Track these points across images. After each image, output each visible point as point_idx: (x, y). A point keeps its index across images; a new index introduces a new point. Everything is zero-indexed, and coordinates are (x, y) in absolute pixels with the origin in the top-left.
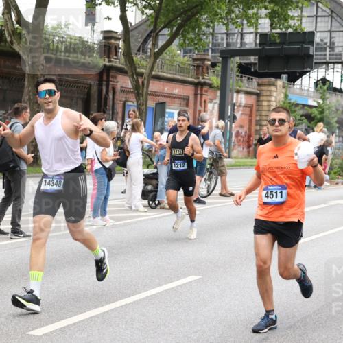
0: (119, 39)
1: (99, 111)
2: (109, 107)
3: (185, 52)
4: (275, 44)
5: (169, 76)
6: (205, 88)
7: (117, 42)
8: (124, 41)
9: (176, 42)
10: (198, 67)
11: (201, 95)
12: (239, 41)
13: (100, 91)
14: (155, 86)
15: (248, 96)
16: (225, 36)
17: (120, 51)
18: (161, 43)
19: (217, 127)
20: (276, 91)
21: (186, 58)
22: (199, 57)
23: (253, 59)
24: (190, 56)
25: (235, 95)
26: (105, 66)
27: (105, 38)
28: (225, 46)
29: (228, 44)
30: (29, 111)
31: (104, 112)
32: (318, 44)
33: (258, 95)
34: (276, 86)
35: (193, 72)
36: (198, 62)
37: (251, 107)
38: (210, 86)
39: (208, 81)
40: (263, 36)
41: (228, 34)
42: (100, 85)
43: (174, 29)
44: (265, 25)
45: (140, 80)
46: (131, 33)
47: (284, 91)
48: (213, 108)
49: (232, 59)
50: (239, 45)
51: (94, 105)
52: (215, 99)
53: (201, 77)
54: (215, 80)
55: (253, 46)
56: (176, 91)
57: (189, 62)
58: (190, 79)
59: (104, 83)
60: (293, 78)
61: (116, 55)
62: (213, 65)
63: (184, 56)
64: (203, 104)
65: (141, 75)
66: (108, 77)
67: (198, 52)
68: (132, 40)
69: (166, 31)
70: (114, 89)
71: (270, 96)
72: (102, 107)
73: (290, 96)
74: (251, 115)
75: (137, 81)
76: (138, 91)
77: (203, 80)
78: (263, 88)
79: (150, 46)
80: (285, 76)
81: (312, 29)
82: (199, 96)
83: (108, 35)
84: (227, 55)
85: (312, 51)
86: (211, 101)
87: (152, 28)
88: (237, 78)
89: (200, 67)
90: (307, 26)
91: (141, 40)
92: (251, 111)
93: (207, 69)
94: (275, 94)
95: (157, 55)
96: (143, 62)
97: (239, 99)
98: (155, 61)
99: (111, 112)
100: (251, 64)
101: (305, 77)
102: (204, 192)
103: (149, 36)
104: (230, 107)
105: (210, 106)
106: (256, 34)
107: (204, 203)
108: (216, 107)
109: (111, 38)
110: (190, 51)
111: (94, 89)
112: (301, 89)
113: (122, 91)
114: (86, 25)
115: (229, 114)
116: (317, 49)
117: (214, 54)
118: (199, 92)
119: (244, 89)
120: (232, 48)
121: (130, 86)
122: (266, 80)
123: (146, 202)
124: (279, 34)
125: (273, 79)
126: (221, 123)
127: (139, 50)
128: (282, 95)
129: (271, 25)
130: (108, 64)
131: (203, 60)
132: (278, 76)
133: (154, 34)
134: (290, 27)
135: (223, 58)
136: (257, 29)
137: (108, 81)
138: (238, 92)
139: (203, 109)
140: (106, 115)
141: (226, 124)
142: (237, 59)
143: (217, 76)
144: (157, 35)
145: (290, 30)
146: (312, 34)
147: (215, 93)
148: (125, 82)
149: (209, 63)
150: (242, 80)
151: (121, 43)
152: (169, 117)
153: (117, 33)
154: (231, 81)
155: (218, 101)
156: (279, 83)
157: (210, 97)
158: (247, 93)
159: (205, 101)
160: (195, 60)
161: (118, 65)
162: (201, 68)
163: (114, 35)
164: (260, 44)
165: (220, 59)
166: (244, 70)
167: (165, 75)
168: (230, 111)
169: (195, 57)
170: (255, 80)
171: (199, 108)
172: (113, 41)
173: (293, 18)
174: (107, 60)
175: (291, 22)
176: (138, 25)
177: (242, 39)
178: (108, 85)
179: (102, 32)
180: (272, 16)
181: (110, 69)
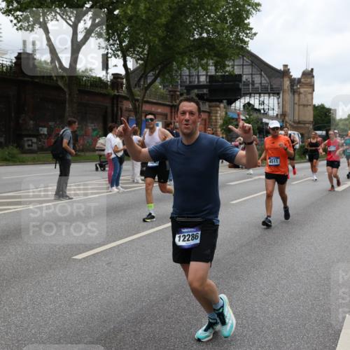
0: (123, 79)
1: (113, 122)
3: (164, 87)
4: (219, 82)
5: (154, 101)
8: (126, 80)
9: (159, 80)
10: (172, 95)
12: (196, 80)
13: (113, 110)
14: (146, 107)
16: (188, 77)
17: (124, 86)
18: (149, 81)
20: (220, 110)
21: (165, 90)
22: (172, 89)
23: (205, 91)
24: (167, 89)
26: (115, 95)
27: (114, 78)
28: (188, 82)
29: (190, 82)
31: (116, 123)
32: (244, 82)
33: (209, 113)
34: (220, 107)
35: (170, 99)
36: (172, 93)
37: (205, 120)
40: (211, 77)
41: (190, 76)
42: (113, 107)
43: (157, 72)
44: (212, 71)
45: (137, 104)
46: (131, 75)
47: (225, 110)
49: (193, 91)
50: (196, 82)
51: (110, 119)
53: (174, 102)
55: (205, 83)
56: (159, 110)
57: (166, 93)
58: (168, 103)
59: (115, 105)
60: (230, 102)
61: (122, 88)
62: (182, 94)
63: (163, 89)
65: (138, 100)
66: (117, 101)
67: (172, 86)
68: (131, 79)
69: (151, 74)
70: (121, 109)
71: (217, 113)
73: (229, 113)
74: (205, 125)
75: (135, 104)
76: (136, 110)
78: (212, 109)
79: (142, 83)
80: (225, 101)
81: (241, 73)
83: (116, 76)
84: (190, 88)
85: (241, 86)
90: (237, 71)
91: (137, 80)
92: (205, 123)
93: (178, 97)
94: (219, 112)
95: (146, 89)
96: (138, 93)
98: (145, 92)
100: (204, 94)
101: (238, 103)
103: (141, 77)
106: (207, 75)
109: (118, 78)
110: (167, 86)
111: (109, 110)
112: (235, 109)
113: (126, 110)
114: (103, 70)
116: (244, 85)
117: (181, 88)
118: (173, 111)
120: (193, 84)
121: (131, 107)
122: (214, 104)
123: (143, 178)
124: (221, 76)
125: (218, 103)
127: (136, 85)
128: (224, 113)
129: (216, 70)
130: (117, 94)
131: (176, 91)
132: (221, 101)
133: (144, 76)
134: (227, 71)
135: (187, 90)
136: (207, 73)
137: (117, 104)
142: (196, 91)
144: (147, 76)
145: (227, 74)
146: (240, 76)
148: (128, 105)
149: (178, 93)
151: (124, 81)
153: (121, 75)
156: (222, 105)
160: (170, 91)
161: (123, 94)
162: (174, 97)
164: (209, 82)
165: (185, 91)
167: (151, 100)
169: (170, 89)
170: (207, 104)
171: (174, 120)
172: (119, 80)
173: (229, 66)
174: (116, 91)
175: (228, 69)
176: (135, 70)
177: (198, 79)
178: (117, 107)
179: (113, 74)
180: (216, 65)
181: (118, 96)
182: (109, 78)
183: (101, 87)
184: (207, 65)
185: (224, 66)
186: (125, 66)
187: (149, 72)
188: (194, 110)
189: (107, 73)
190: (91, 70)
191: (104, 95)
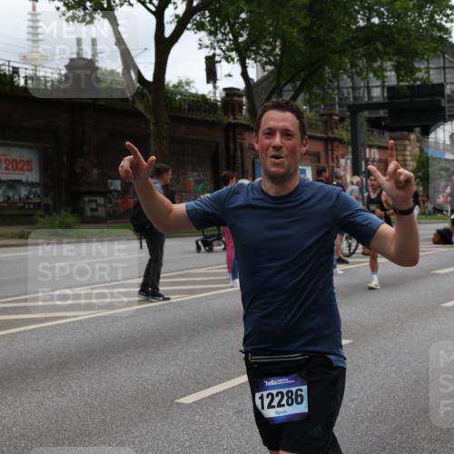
0: (242, 96)
1: (228, 168)
2: (239, 165)
3: (311, 107)
4: (405, 97)
6: (335, 144)
7: (240, 99)
8: (248, 98)
9: (301, 97)
10: (326, 122)
11: (332, 150)
12: (366, 95)
13: (228, 149)
15: (382, 151)
16: (351, 91)
17: (245, 107)
19: (352, 183)
20: (410, 145)
21: (313, 114)
22: (326, 111)
23: (382, 113)
24: (317, 112)
25: (367, 150)
26: (229, 123)
27: (227, 95)
28: (352, 99)
29: (355, 98)
30: (170, 173)
31: (234, 170)
32: (449, 96)
34: (410, 140)
36: (325, 117)
38: (341, 141)
39: (338, 136)
40: (391, 89)
41: (354, 88)
42: (227, 143)
43: (298, 83)
46: (254, 90)
47: (418, 144)
48: (346, 163)
49: (361, 114)
50: (366, 99)
51: (223, 163)
52: (347, 154)
53: (330, 133)
54: (345, 135)
55: (381, 100)
57: (316, 118)
58: (319, 135)
59: (231, 141)
60: (427, 131)
61: (241, 112)
62: (342, 120)
63: (311, 111)
64: (335, 160)
66: (234, 134)
67: (325, 106)
68: (256, 97)
69: (289, 87)
70: (241, 146)
71: (405, 150)
72: (231, 165)
77: (333, 136)
80: (417, 129)
81: (442, 81)
82: (330, 153)
83: (230, 92)
84: (355, 109)
85: (444, 103)
86: (343, 157)
87: (274, 84)
88: (368, 133)
89: (328, 122)
90: (435, 78)
91: (264, 96)
93: (336, 123)
94: (409, 148)
97: (372, 154)
99: (240, 170)
100: (381, 118)
102: (346, 251)
103: (272, 92)
104: (363, 163)
105: (342, 161)
106: (383, 87)
107: (347, 263)
108: (349, 162)
109: (235, 95)
110: (316, 106)
111: (222, 147)
114: (208, 82)
115: (364, 169)
116: (449, 101)
117: (342, 109)
118: (330, 148)
119: (377, 143)
120: (360, 102)
122: (398, 134)
124: (408, 87)
125: (406, 133)
126: (357, 179)
128: (417, 150)
129: (398, 78)
130: (233, 121)
131: (331, 115)
132: (411, 130)
133: (277, 90)
134: (418, 79)
135: (351, 112)
136: (383, 82)
137: (235, 139)
138: (371, 147)
139: (335, 165)
140: (236, 174)
141: (362, 180)
142: (366, 113)
143: (347, 131)
144: (281, 91)
145: (418, 83)
146: (441, 86)
147: (347, 148)
149: (337, 118)
150: (373, 135)
151: (244, 99)
152: (301, 173)
153: (239, 90)
154: (362, 136)
155: (350, 156)
156: (413, 136)
157: (341, 152)
158: (380, 148)
159: (337, 157)
160: (322, 115)
161: (243, 122)
162: (329, 124)
163: (237, 92)
164: (389, 97)
165: (348, 114)
166: (375, 124)
168: (363, 166)
169: (322, 112)
170: (387, 134)
171: (331, 164)
172: (236, 98)
173: (420, 70)
174: (231, 117)
175: (419, 75)
176: (261, 81)
177: (369, 93)
178: (235, 143)
179: (225, 89)
180: (397, 69)
181: (235, 126)
182: (219, 95)
183: (205, 111)
184: (382, 69)
185: (413, 70)
186: (245, 74)
187: (286, 84)
188: (291, 128)
189: (215, 87)
190: (188, 84)
191: (212, 125)
